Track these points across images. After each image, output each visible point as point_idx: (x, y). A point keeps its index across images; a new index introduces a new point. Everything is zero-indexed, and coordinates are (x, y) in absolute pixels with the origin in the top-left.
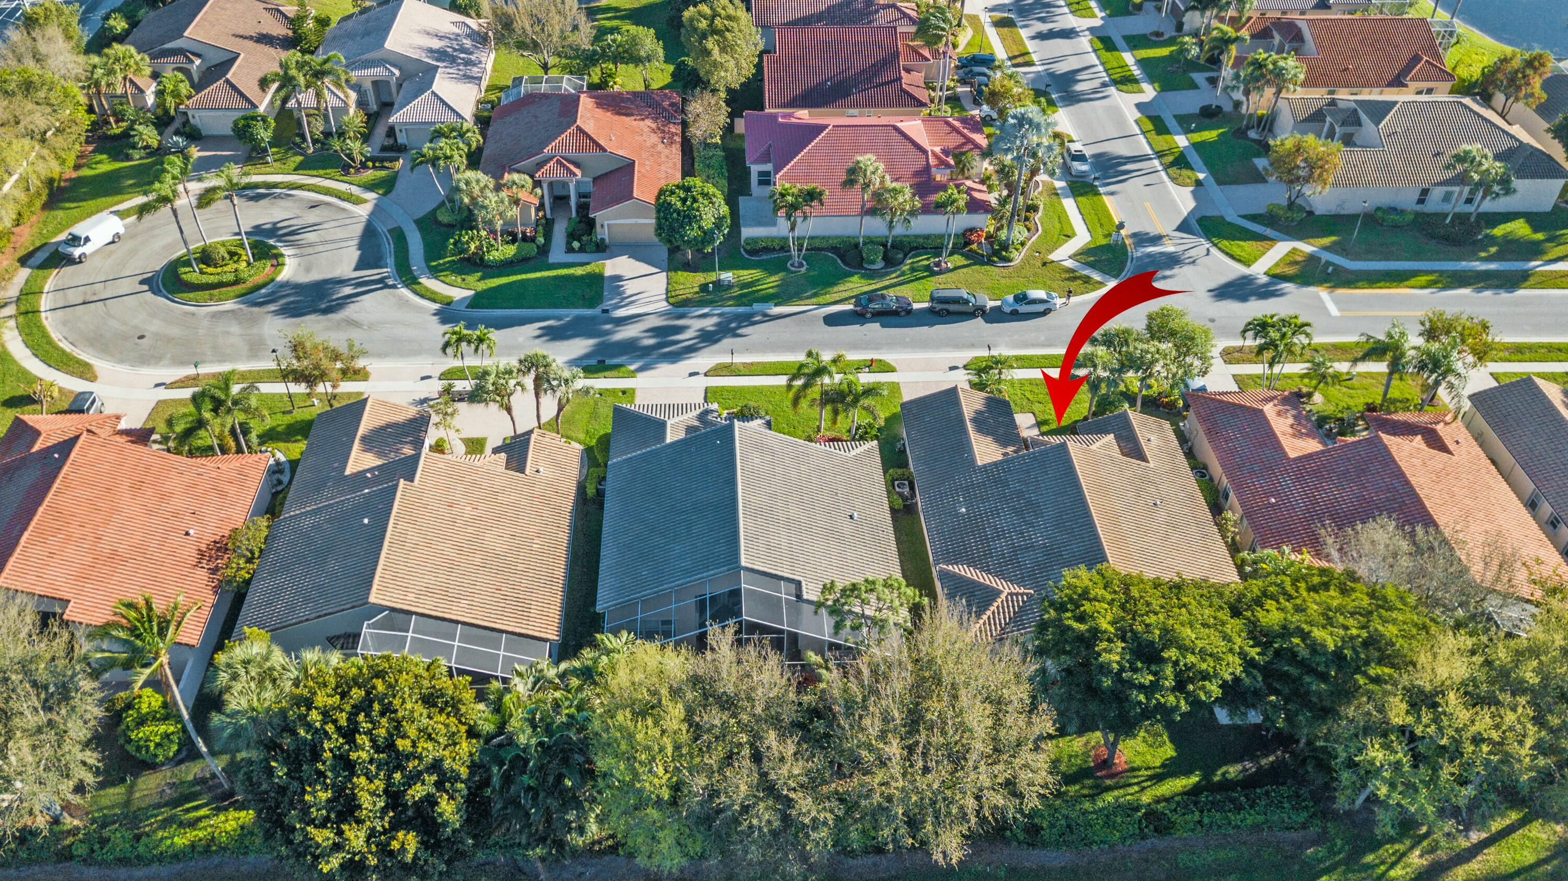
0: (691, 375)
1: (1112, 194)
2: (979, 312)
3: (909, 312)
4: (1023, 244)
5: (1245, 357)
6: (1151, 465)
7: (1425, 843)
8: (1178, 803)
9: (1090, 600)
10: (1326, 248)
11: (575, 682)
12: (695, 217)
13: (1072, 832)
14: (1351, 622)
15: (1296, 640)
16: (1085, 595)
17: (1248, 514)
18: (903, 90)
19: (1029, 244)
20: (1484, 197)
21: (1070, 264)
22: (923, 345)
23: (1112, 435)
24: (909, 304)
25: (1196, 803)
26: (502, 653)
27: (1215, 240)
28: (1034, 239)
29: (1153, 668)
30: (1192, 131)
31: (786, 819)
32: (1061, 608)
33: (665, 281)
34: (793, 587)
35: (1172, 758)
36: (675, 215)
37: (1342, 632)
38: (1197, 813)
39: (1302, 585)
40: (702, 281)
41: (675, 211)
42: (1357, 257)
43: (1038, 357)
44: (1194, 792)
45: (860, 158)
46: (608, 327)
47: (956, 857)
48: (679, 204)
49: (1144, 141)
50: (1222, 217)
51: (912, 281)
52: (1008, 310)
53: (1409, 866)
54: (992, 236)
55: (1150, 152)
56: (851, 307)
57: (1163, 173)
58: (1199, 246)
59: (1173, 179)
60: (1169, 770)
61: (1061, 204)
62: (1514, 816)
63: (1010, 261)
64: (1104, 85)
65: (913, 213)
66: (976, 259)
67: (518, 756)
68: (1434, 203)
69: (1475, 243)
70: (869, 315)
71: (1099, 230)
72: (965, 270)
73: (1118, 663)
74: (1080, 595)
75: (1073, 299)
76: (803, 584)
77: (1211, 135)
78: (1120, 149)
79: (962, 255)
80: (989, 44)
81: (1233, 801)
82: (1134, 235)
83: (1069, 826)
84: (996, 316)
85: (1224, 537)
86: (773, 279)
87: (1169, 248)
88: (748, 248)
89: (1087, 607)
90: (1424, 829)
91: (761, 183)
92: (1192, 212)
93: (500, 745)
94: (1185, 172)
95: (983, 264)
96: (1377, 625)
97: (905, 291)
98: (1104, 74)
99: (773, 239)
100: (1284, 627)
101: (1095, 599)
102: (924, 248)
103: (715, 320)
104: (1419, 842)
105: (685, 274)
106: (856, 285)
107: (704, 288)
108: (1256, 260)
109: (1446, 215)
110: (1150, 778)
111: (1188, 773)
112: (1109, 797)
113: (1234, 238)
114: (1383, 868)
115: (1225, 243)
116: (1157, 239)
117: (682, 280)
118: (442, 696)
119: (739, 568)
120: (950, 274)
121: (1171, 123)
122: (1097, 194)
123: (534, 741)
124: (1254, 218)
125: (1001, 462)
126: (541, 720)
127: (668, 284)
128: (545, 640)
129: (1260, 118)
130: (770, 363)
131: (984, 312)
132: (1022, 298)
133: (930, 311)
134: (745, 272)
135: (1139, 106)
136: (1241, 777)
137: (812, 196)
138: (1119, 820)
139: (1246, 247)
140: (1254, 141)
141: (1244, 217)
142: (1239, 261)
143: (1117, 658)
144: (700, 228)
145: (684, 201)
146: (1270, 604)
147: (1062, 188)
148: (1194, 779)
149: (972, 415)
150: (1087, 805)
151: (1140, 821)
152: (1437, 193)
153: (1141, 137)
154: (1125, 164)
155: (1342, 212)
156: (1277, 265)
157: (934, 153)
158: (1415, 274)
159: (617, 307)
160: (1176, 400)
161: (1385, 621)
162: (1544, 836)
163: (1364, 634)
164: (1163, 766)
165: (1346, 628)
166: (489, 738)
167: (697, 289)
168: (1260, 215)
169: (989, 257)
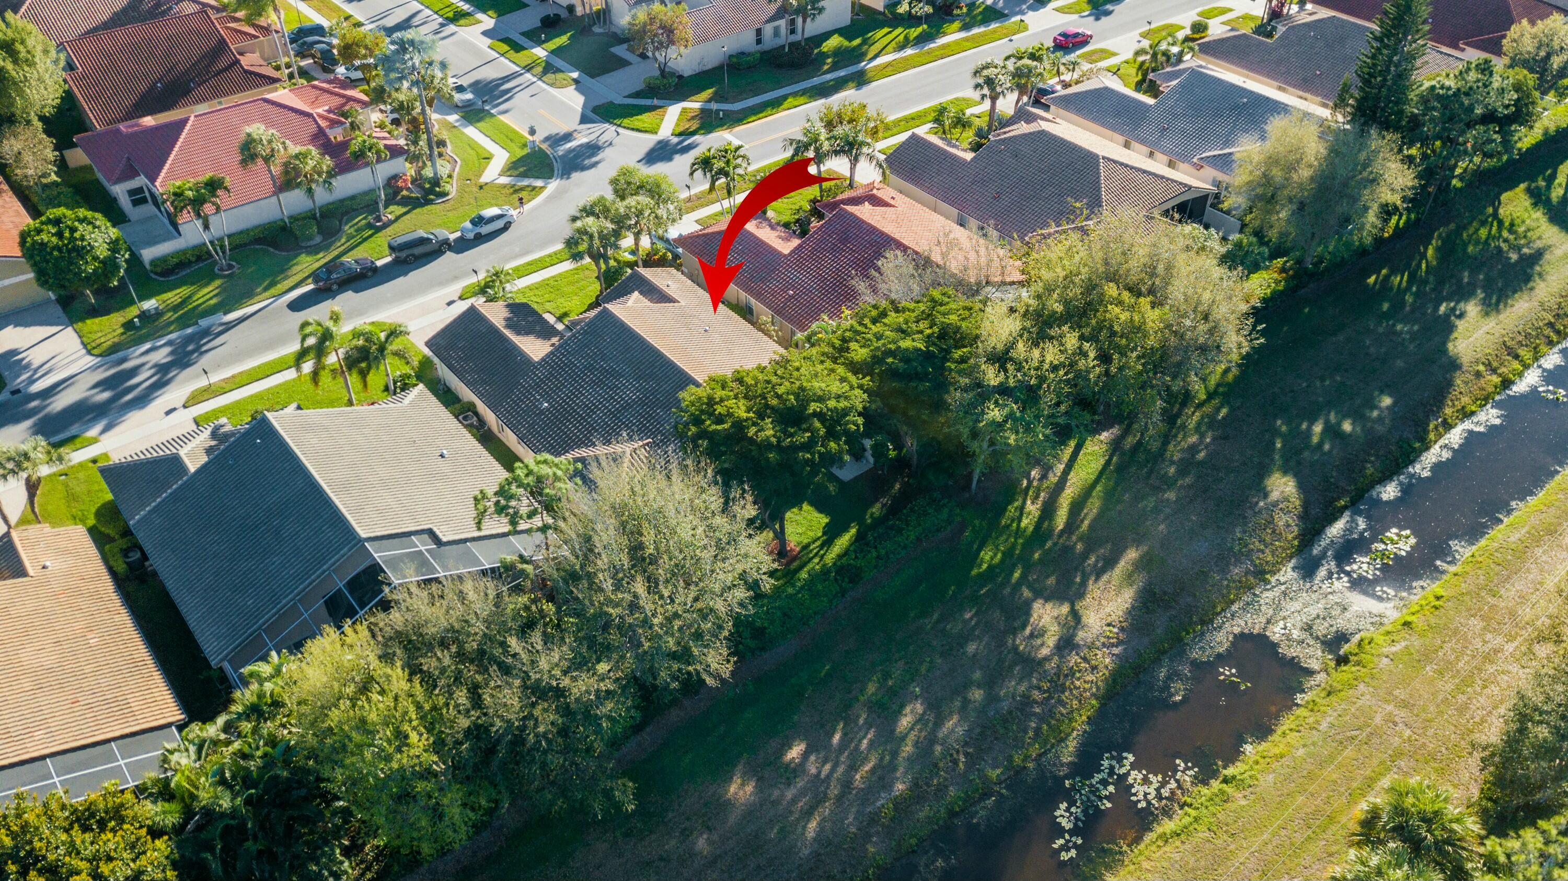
0: (168, 413)
1: (506, 112)
2: (443, 247)
3: (375, 270)
4: (450, 176)
5: (696, 203)
6: (683, 303)
7: (1031, 493)
8: (855, 551)
9: (717, 403)
10: (709, 101)
11: (246, 726)
12: (84, 247)
13: (790, 617)
14: (922, 325)
15: (890, 360)
16: (711, 402)
17: (778, 311)
18: (246, 71)
19: (455, 175)
20: (804, 21)
21: (504, 180)
22: (409, 294)
23: (636, 293)
24: (372, 262)
25: (867, 544)
26: (122, 762)
27: (618, 122)
28: (457, 169)
29: (804, 426)
30: (544, 42)
31: (566, 711)
32: (697, 421)
33: (75, 335)
34: (426, 536)
35: (827, 524)
36: (56, 253)
37: (920, 336)
38: (873, 550)
39: (867, 321)
40: (122, 320)
41: (53, 248)
42: (735, 100)
43: (523, 266)
44: (860, 538)
45: (248, 130)
46: (34, 404)
47: (726, 670)
48: (54, 240)
49: (507, 61)
50: (612, 103)
51: (360, 243)
52: (471, 236)
53: (1029, 514)
54: (416, 180)
55: (518, 69)
56: (312, 287)
57: (540, 83)
58: (605, 131)
59: (551, 85)
60: (831, 534)
61: (463, 133)
62: (1073, 443)
63: (447, 194)
64: (442, 25)
65: (331, 174)
66: (413, 204)
67: (227, 829)
68: (769, 41)
69: (813, 62)
70: (335, 287)
71: (512, 144)
72: (408, 217)
73: (774, 436)
74: (707, 404)
75: (527, 207)
76: (435, 529)
77: (562, 40)
78: (489, 73)
79: (398, 204)
80: (306, 17)
81: (892, 528)
82: (547, 139)
83: (785, 614)
84: (463, 245)
85: (770, 337)
86: (206, 290)
87: (581, 140)
88: (159, 270)
89: (719, 409)
90: (1025, 483)
91: (136, 203)
92: (584, 106)
93: (199, 828)
94: (560, 76)
95: (422, 205)
96: (940, 319)
97: (361, 253)
98: (436, 16)
99: (184, 252)
100: (873, 357)
101: (722, 400)
102: (354, 210)
103: (167, 350)
104: (1026, 494)
105: (97, 320)
106: (307, 264)
107: (128, 326)
108: (659, 126)
109: (784, 46)
110: (821, 547)
111: (846, 529)
112: (804, 575)
113: (632, 115)
114: (1015, 525)
115: (626, 122)
116: (568, 137)
117: (95, 328)
118: (93, 815)
119: (361, 541)
120: (395, 225)
121: (523, 41)
122: (493, 115)
123: (239, 801)
124: (637, 95)
125: (552, 353)
126: (234, 777)
127: (80, 337)
128: (169, 725)
129: (598, 13)
130: (254, 369)
131: (449, 245)
132: (479, 221)
133: (396, 262)
134: (170, 295)
135: (485, 33)
136: (884, 511)
137: (214, 185)
138: (820, 587)
139: (645, 119)
140: (600, 34)
141: (629, 96)
142: (646, 132)
143: (772, 432)
144: (96, 258)
145: (60, 235)
146: (853, 345)
147: (457, 121)
148: (853, 531)
149: (503, 323)
150: (790, 590)
151: (836, 580)
152: (768, 29)
153: (502, 59)
154: (502, 84)
155: (705, 68)
156: (677, 125)
157: (320, 116)
158: (785, 98)
159: (31, 381)
160: (665, 254)
161: (944, 314)
162: (1096, 448)
163: (936, 329)
164: (824, 533)
165: (921, 332)
166: (178, 830)
167: (121, 330)
168: (642, 91)
169: (425, 197)
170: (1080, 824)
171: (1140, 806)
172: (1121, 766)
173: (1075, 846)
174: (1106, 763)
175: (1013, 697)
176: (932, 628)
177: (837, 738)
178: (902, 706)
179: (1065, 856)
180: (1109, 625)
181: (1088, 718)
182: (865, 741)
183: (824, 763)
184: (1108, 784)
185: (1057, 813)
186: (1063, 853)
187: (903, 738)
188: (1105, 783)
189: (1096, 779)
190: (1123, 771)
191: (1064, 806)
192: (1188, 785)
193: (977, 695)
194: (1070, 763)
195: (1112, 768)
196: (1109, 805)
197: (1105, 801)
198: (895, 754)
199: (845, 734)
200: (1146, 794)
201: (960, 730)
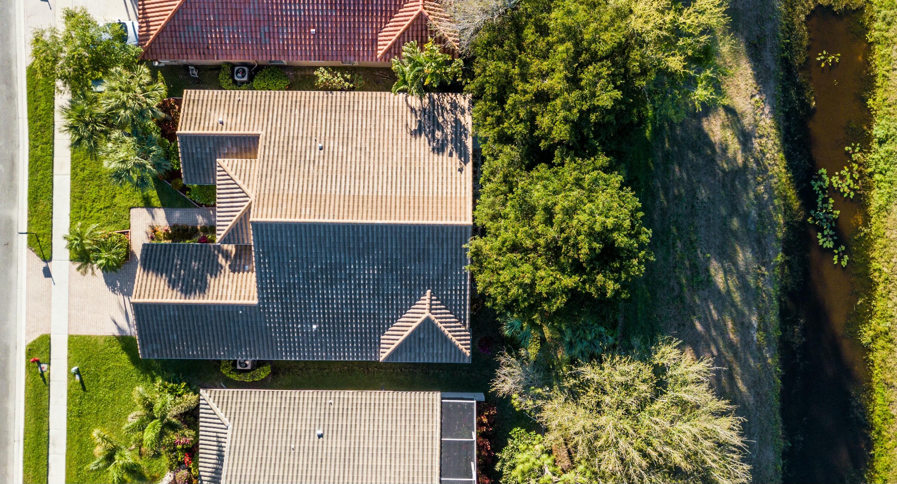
170: (835, 238)
171: (851, 197)
172: (824, 182)
173: (844, 253)
174: (816, 188)
175: (753, 204)
176: (668, 202)
177: (699, 326)
178: (707, 270)
179: (844, 263)
180: (752, 96)
181: (785, 168)
182: (713, 312)
183: (709, 347)
184: (827, 199)
185: (821, 242)
186: (842, 263)
187: (729, 292)
188: (826, 201)
189: (820, 203)
190: (827, 183)
191: (819, 236)
192: (862, 160)
193: (735, 223)
194: (800, 205)
195: (821, 187)
196: (838, 212)
197: (835, 212)
198: (733, 304)
199: (699, 319)
200: (848, 186)
201: (749, 255)
